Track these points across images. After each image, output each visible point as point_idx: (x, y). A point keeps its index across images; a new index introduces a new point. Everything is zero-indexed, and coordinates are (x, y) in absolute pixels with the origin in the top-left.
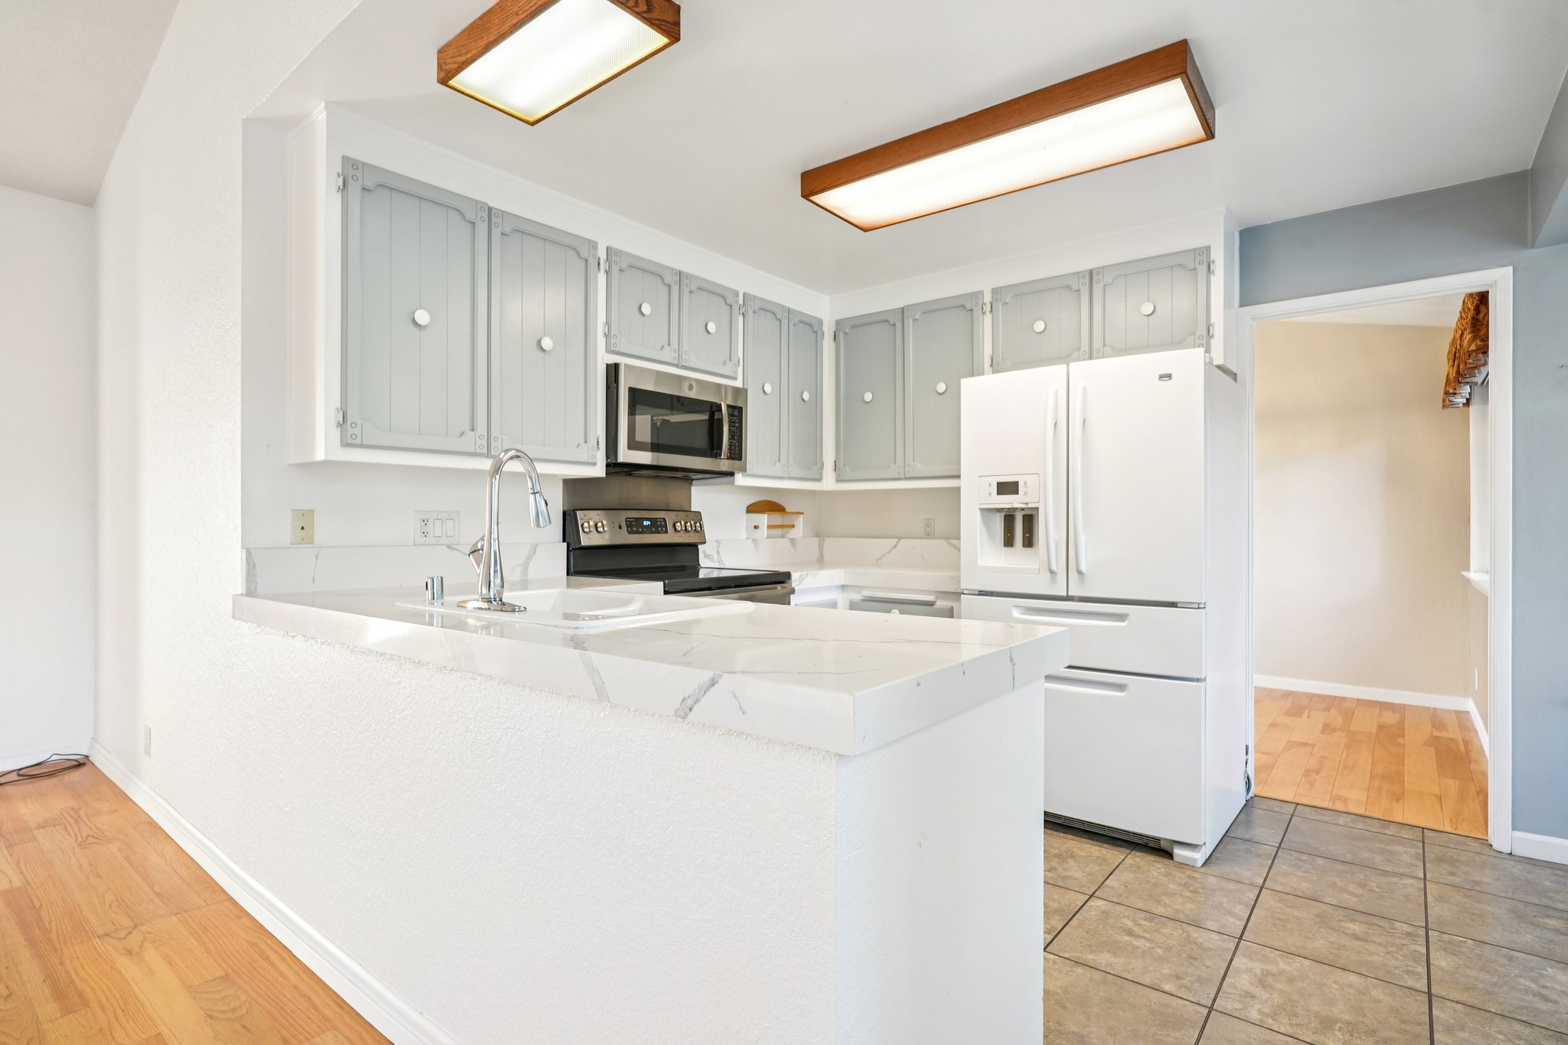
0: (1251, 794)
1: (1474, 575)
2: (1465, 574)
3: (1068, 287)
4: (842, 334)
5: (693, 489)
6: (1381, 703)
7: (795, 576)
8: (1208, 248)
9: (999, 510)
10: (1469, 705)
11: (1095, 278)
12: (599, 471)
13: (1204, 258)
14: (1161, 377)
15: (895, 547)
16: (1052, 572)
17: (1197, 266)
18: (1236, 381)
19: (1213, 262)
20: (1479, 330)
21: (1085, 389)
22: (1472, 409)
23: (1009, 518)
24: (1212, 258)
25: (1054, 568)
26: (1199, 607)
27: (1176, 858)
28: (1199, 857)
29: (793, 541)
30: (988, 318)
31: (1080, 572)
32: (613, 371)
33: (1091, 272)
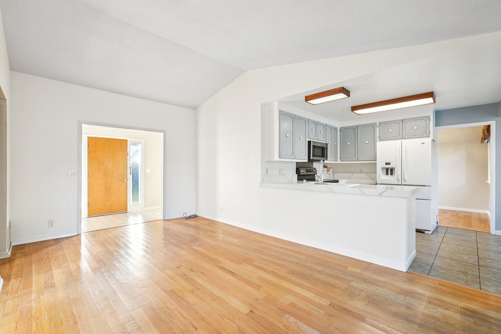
0: (438, 225)
1: (489, 182)
2: (487, 181)
3: (397, 123)
4: (342, 131)
5: (314, 163)
6: (465, 212)
7: (339, 181)
8: (429, 116)
9: (385, 168)
10: (488, 212)
11: (403, 121)
12: (307, 161)
13: (428, 118)
14: (422, 143)
15: (352, 175)
16: (398, 180)
17: (427, 119)
18: (434, 142)
19: (430, 119)
20: (489, 131)
21: (405, 146)
22: (488, 143)
23: (387, 169)
24: (430, 118)
25: (399, 179)
26: (430, 186)
27: (425, 233)
28: (430, 232)
29: (329, 174)
30: (378, 128)
31: (404, 180)
32: (309, 142)
33: (402, 120)
